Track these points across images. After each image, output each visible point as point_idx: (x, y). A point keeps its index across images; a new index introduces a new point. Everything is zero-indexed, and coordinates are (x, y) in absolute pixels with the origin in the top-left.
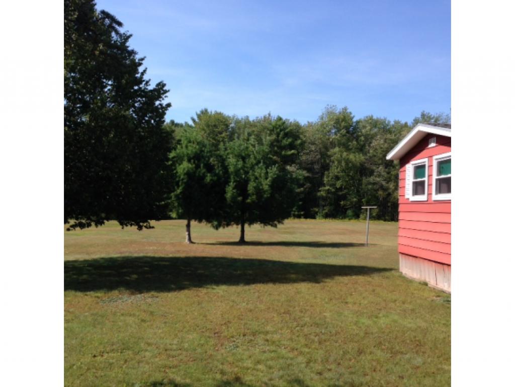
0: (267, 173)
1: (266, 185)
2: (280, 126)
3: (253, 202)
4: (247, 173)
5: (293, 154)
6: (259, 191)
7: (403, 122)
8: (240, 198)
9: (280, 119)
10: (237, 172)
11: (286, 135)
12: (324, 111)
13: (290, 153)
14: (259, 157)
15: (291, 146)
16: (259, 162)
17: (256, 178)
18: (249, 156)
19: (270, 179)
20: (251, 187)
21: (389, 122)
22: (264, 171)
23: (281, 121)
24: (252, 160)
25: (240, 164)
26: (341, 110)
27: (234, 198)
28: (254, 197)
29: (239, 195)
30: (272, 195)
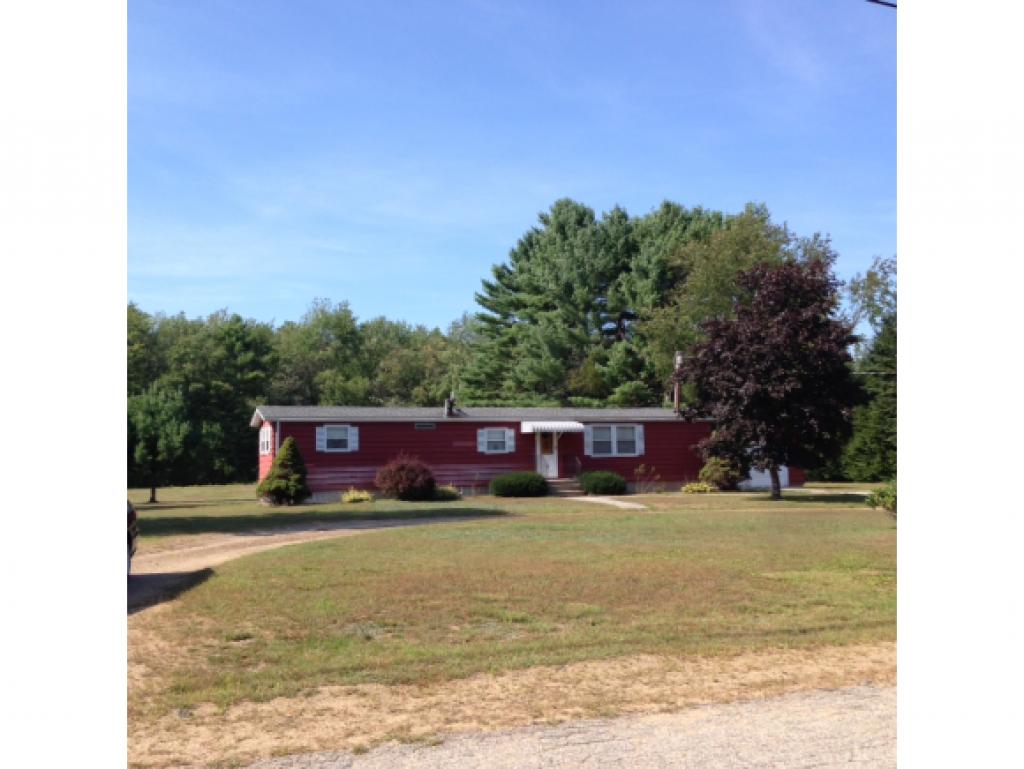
0: (179, 429)
1: (177, 440)
2: (236, 332)
3: (164, 460)
4: (156, 429)
5: (255, 379)
6: (170, 449)
7: (430, 328)
8: (150, 458)
9: (238, 319)
10: (146, 430)
11: (247, 347)
12: (311, 306)
13: (251, 375)
14: (170, 413)
15: (255, 365)
16: (170, 418)
17: (167, 435)
18: (159, 412)
19: (181, 435)
20: (161, 444)
21: (410, 326)
22: (176, 428)
23: (239, 324)
24: (163, 417)
25: (149, 420)
26: (338, 308)
27: (143, 457)
28: (165, 454)
29: (149, 454)
30: (186, 452)
